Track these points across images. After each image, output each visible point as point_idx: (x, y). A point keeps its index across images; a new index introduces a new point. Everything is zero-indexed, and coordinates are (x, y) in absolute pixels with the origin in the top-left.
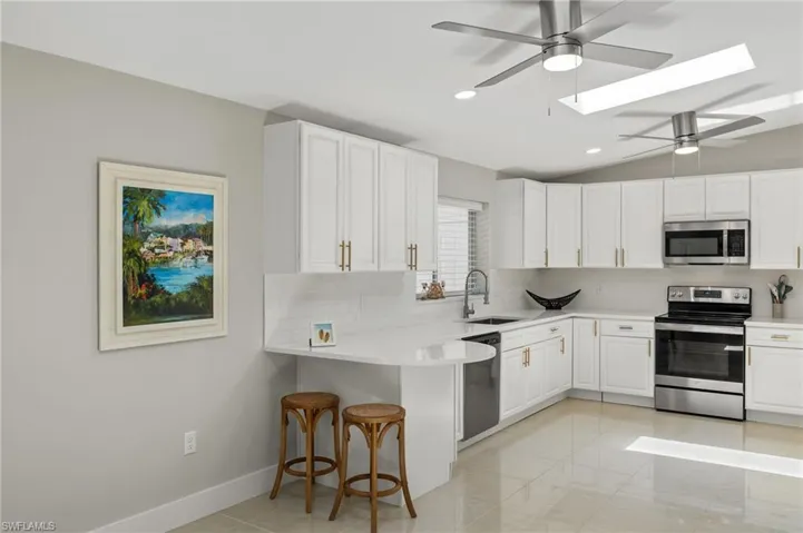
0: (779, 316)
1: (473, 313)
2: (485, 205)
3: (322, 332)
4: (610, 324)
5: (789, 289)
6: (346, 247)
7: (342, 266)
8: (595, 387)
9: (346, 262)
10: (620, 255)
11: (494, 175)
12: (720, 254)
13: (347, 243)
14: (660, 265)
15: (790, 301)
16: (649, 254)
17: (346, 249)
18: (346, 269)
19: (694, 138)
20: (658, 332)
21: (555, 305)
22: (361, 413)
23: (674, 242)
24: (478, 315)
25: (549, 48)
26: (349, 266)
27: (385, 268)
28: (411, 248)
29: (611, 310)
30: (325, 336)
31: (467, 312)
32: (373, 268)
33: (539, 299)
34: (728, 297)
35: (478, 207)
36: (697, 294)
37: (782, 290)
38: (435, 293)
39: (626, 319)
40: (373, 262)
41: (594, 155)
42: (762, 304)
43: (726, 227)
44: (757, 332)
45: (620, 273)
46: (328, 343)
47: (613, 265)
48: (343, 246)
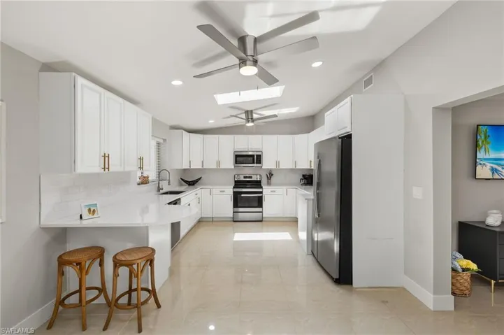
0: (269, 184)
1: (162, 189)
2: (165, 140)
3: (90, 210)
4: (216, 190)
5: (272, 175)
6: (106, 157)
7: (104, 168)
8: (210, 215)
9: (107, 166)
10: (218, 163)
11: (168, 128)
12: (254, 163)
13: (107, 155)
14: (233, 167)
15: (273, 179)
16: (229, 163)
17: (107, 158)
18: (107, 170)
19: (253, 120)
20: (234, 192)
21: (192, 184)
22: (128, 258)
23: (238, 158)
24: (164, 191)
25: (243, 62)
26: (108, 168)
27: (127, 169)
28: (140, 159)
29: (216, 185)
30: (92, 211)
31: (159, 189)
32: (121, 169)
33: (186, 182)
34: (254, 178)
35: (162, 141)
36: (245, 177)
37: (270, 175)
38: (144, 181)
39: (223, 188)
40: (121, 166)
41: (211, 123)
42: (264, 181)
43: (255, 153)
44: (266, 190)
45: (218, 170)
46: (95, 216)
47: (215, 167)
48: (105, 156)
